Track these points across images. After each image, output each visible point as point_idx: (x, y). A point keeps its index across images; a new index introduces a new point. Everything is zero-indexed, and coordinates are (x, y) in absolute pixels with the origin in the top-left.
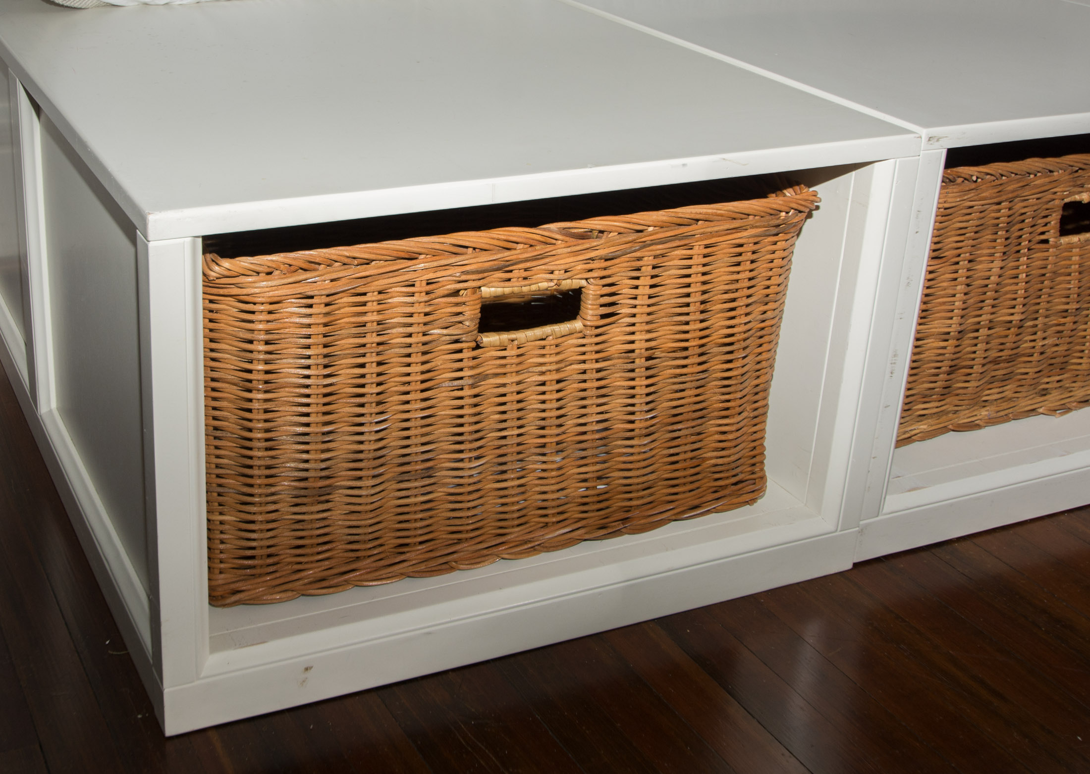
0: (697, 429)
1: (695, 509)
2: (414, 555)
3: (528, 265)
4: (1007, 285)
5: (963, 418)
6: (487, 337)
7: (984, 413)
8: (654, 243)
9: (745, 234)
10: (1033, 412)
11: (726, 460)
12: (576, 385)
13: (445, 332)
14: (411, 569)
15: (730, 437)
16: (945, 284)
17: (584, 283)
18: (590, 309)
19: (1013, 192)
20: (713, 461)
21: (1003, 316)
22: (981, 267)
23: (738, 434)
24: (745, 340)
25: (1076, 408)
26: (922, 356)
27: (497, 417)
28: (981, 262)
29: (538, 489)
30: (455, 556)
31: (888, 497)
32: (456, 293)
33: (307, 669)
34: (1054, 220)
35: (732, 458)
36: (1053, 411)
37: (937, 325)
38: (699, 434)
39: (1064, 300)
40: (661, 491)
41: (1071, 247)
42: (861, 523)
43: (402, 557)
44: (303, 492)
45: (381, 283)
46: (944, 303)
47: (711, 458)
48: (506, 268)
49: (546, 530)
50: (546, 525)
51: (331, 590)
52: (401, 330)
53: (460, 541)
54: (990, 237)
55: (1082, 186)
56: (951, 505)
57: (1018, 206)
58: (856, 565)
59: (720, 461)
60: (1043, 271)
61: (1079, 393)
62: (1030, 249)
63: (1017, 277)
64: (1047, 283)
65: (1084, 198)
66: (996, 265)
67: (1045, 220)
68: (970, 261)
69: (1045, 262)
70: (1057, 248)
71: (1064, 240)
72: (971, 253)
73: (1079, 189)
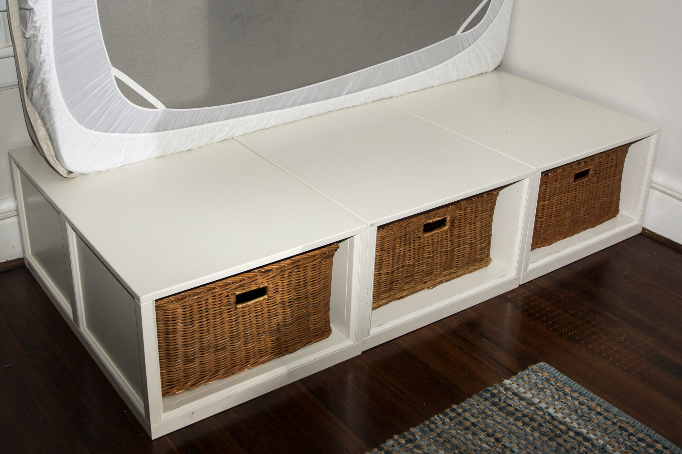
0: (307, 320)
1: (309, 343)
2: (221, 372)
3: (249, 284)
4: (407, 253)
5: (398, 296)
6: (238, 305)
7: (405, 293)
8: (287, 270)
9: (316, 261)
10: (423, 289)
11: (317, 327)
12: (267, 314)
13: (225, 307)
14: (221, 377)
15: (318, 320)
16: (385, 258)
17: (267, 285)
18: (270, 291)
19: (405, 226)
20: (313, 328)
21: (407, 263)
22: (397, 250)
23: (320, 319)
24: (319, 291)
25: (437, 285)
26: (380, 281)
27: (244, 328)
28: (397, 249)
29: (258, 346)
30: (234, 370)
31: (371, 329)
32: (228, 296)
33: (193, 413)
34: (422, 229)
35: (319, 326)
36: (429, 288)
37: (384, 271)
38: (308, 321)
39: (428, 254)
40: (297, 340)
41: (428, 237)
42: (363, 339)
43: (218, 374)
44: (186, 361)
45: (206, 298)
46: (386, 264)
47: (312, 327)
48: (242, 286)
49: (262, 358)
50: (262, 356)
51: (197, 387)
52: (213, 309)
53: (235, 366)
54: (399, 241)
55: (430, 218)
56: (393, 328)
57: (408, 229)
58: (363, 352)
59: (315, 328)
60: (419, 246)
61: (438, 280)
62: (414, 241)
63: (410, 250)
64: (421, 250)
65: (431, 221)
66: (402, 249)
67: (418, 231)
68: (393, 249)
69: (420, 244)
70: (424, 239)
71: (425, 235)
72: (393, 247)
73: (429, 219)
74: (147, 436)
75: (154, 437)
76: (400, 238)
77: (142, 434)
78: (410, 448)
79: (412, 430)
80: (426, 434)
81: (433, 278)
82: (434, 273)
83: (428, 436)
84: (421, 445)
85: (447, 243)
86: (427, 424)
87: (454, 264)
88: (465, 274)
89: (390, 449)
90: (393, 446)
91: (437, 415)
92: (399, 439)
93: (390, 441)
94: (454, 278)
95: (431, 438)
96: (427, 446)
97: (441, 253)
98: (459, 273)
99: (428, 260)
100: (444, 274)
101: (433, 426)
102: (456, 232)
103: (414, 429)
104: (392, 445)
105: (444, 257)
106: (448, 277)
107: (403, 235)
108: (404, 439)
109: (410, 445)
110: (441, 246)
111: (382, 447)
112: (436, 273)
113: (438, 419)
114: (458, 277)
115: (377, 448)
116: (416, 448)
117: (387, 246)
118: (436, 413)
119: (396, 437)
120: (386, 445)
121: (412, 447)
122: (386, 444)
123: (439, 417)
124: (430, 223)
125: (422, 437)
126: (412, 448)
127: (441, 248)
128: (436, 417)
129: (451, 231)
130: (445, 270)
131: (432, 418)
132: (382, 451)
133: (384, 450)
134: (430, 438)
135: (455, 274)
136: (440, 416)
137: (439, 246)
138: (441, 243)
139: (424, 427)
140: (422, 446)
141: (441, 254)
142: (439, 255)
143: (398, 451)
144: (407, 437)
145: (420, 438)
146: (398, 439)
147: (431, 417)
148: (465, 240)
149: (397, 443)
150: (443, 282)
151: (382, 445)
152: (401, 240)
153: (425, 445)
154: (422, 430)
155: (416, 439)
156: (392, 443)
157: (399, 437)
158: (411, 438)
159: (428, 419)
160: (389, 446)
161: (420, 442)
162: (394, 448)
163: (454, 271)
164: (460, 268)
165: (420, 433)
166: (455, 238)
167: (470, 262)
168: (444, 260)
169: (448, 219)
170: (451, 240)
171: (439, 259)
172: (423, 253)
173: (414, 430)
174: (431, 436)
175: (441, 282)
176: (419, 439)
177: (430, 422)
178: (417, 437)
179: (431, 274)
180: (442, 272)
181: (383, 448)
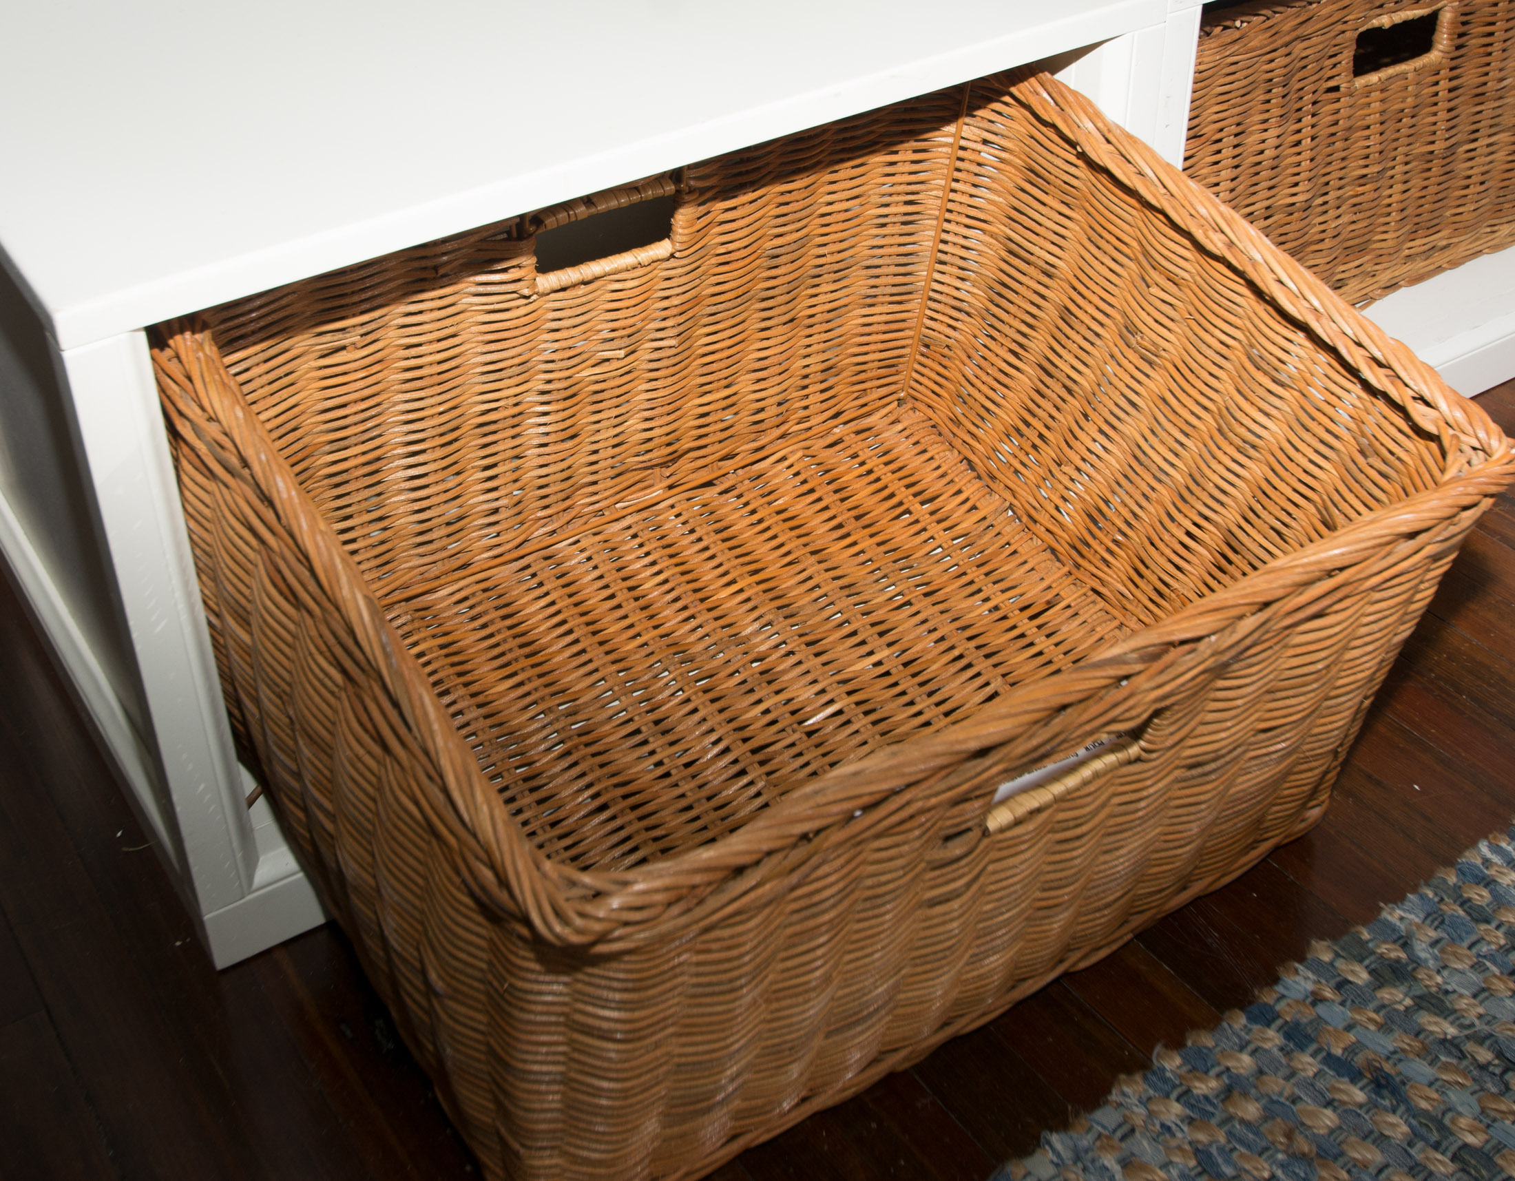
4: (1286, 157)
19: (1288, 33)
21: (1283, 198)
22: (1251, 140)
25: (1381, 296)
28: (1251, 133)
34: (1346, 58)
39: (1362, 162)
41: (1368, 89)
54: (1262, 98)
55: (1382, 7)
57: (1298, 50)
60: (1333, 129)
61: (1384, 278)
62: (1314, 103)
63: (1298, 143)
64: (1339, 145)
65: (1385, 21)
66: (1273, 132)
67: (1334, 60)
68: (1236, 135)
69: (1335, 117)
70: (1351, 95)
71: (1360, 82)
72: (1238, 124)
73: (1378, 11)
74: (198, 948)
75: (224, 955)
76: (1267, 86)
77: (178, 944)
78: (1401, 1008)
79: (1393, 915)
80: (1462, 939)
81: (1369, 268)
82: (1374, 246)
83: (1470, 948)
84: (1447, 992)
85: (1433, 119)
86: (1451, 883)
87: (1448, 214)
88: (1479, 253)
89: (1307, 1015)
90: (1317, 999)
91: (1486, 837)
92: (1340, 964)
93: (1296, 972)
94: (1439, 269)
95: (1485, 957)
96: (1475, 996)
97: (1407, 163)
98: (1460, 251)
99: (1361, 189)
100: (1407, 252)
101: (1481, 896)
102: (1470, 77)
103: (1399, 912)
104: (1313, 993)
105: (1417, 182)
106: (1419, 265)
107: (1277, 72)
108: (1361, 961)
109: (1397, 996)
110: (1412, 131)
111: (1266, 1004)
112: (1383, 244)
113: (1495, 859)
114: (1454, 264)
115: (1242, 1009)
116: (1428, 1010)
117: (1216, 117)
118: (1483, 833)
119: (1323, 952)
120: (1283, 996)
121: (1408, 1002)
122: (1280, 989)
123: (1497, 850)
124: (1378, 31)
125: (1442, 951)
126: (1407, 1008)
127: (1410, 140)
128: (1484, 847)
129: (1452, 69)
130: (1413, 235)
131: (1467, 854)
132: (1268, 1025)
133: (1279, 1022)
134: (1479, 955)
135: (1447, 252)
136: (1504, 845)
137: (1404, 131)
138: (1414, 121)
139: (1442, 900)
140: (1452, 997)
141: (1409, 167)
142: (1400, 169)
143: (1345, 1024)
144: (1372, 953)
145: (1436, 958)
146: (1331, 964)
147: (1460, 852)
148: (1499, 111)
149: (1333, 983)
150: (1401, 287)
151: (1268, 997)
152: (1267, 97)
153: (1466, 992)
154: (1435, 917)
155: (1417, 962)
156: (1310, 987)
157: (1338, 955)
158: (1393, 955)
159: (1450, 862)
160: (1297, 1002)
161: (1439, 979)
162: (1321, 1010)
163: (1444, 243)
164: (1468, 228)
165: (1433, 934)
166: (1463, 103)
167: (1506, 206)
168: (1415, 193)
169: (1446, 17)
170: (1450, 110)
171: (1399, 187)
172: (1343, 159)
173: (1402, 919)
174: (1485, 949)
175: (1392, 287)
176: (1431, 963)
177: (1461, 872)
178: (1422, 950)
179: (1362, 249)
180: (1403, 242)
181: (1271, 1008)
